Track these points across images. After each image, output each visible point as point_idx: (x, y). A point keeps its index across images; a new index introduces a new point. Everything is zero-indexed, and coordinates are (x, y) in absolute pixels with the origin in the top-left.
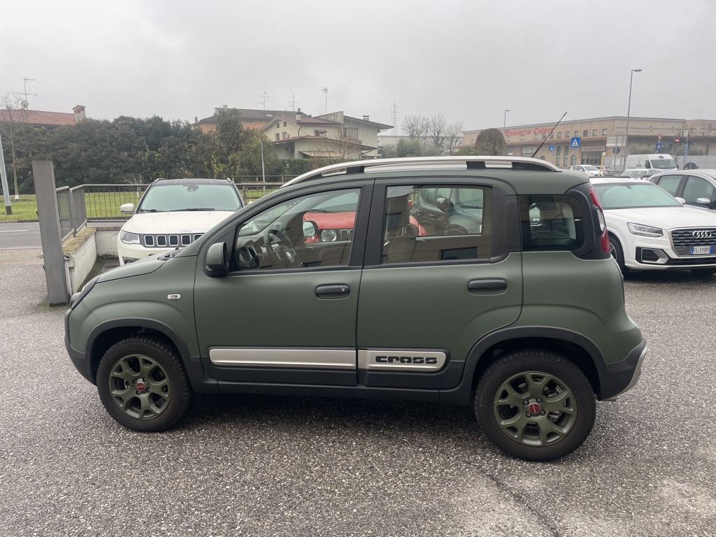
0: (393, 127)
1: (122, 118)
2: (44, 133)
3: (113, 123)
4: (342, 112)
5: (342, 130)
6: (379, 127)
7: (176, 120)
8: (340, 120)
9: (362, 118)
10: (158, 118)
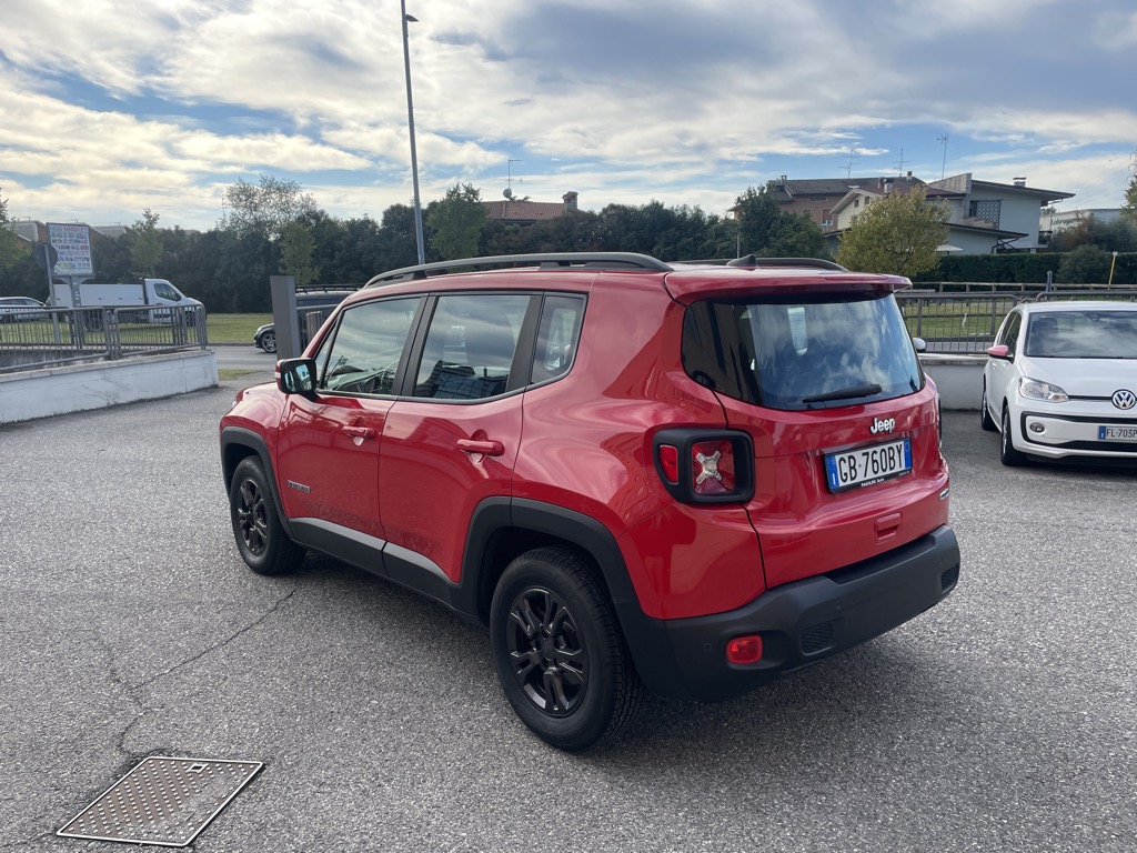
0: (1072, 195)
1: (612, 207)
2: (516, 232)
3: (601, 215)
4: (969, 175)
5: (968, 205)
6: (1045, 197)
7: (681, 205)
8: (963, 189)
9: (1012, 184)
10: (657, 204)
